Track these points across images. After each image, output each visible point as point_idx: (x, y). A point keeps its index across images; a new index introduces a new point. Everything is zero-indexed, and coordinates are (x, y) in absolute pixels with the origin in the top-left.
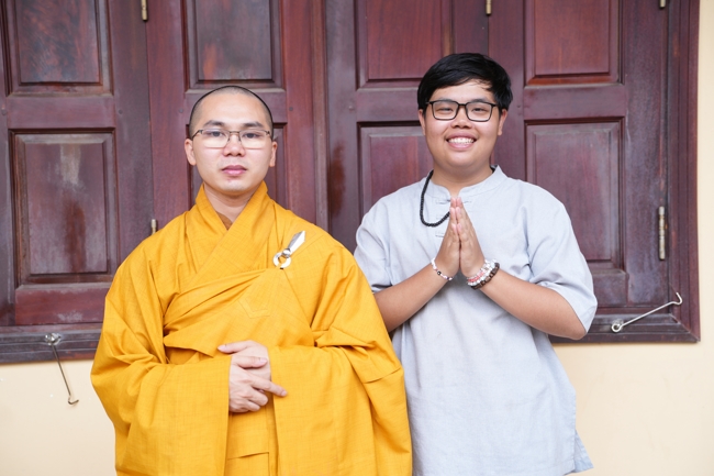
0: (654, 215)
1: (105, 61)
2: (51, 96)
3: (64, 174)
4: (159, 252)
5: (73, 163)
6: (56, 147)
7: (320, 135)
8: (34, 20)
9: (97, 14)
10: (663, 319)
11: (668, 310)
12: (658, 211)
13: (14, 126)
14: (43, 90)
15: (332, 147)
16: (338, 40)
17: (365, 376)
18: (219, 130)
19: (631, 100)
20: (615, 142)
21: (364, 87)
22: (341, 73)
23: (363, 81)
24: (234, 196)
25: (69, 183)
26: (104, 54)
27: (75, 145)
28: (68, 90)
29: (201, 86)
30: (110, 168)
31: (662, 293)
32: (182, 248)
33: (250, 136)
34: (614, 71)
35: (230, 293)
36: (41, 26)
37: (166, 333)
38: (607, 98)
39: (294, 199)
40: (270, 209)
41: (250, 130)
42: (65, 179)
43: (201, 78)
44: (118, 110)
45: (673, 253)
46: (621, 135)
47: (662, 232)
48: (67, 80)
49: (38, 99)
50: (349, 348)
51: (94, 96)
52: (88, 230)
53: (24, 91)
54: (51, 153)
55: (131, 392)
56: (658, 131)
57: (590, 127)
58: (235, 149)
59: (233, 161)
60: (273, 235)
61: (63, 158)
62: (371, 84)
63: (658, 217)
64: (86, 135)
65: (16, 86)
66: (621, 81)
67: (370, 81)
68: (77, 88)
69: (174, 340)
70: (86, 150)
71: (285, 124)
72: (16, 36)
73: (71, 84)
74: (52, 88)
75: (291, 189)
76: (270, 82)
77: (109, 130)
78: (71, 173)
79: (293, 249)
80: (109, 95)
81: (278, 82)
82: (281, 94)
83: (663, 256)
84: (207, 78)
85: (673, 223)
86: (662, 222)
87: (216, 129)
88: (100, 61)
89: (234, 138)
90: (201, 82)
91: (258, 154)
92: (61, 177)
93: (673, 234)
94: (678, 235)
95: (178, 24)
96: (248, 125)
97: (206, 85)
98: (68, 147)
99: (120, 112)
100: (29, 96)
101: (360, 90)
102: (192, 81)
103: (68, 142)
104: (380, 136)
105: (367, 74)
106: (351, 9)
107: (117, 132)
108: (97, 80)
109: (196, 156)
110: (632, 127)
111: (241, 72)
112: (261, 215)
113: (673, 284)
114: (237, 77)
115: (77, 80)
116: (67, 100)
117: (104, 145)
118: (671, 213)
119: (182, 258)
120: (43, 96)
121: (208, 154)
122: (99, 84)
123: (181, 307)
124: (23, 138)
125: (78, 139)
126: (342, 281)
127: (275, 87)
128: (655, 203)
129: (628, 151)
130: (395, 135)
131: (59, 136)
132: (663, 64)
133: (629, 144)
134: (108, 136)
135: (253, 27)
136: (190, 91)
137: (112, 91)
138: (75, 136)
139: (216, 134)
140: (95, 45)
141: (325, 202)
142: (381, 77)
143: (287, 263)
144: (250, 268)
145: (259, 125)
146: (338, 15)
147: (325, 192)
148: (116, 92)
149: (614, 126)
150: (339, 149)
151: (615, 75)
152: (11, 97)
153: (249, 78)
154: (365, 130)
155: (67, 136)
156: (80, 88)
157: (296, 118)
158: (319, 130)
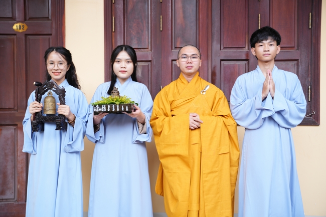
0: (307, 88)
1: (149, 42)
4: (169, 89)
5: (140, 70)
7: (210, 63)
8: (132, 31)
9: (148, 29)
10: (309, 119)
11: (311, 116)
12: (308, 87)
15: (213, 66)
16: (215, 36)
17: (227, 124)
18: (186, 56)
19: (301, 55)
20: (296, 67)
22: (216, 46)
23: (222, 48)
24: (190, 75)
26: (150, 40)
27: (141, 65)
30: (150, 72)
31: (309, 111)
32: (176, 88)
33: (194, 58)
34: (296, 46)
35: (189, 100)
36: (133, 33)
37: (171, 111)
38: (293, 54)
40: (199, 79)
41: (194, 56)
45: (313, 99)
46: (298, 65)
47: (310, 93)
48: (139, 47)
50: (222, 116)
51: (146, 52)
55: (161, 124)
56: (309, 64)
57: (289, 62)
58: (190, 61)
59: (189, 65)
60: (200, 86)
63: (308, 89)
64: (144, 63)
66: (298, 49)
67: (224, 48)
69: (173, 113)
70: (143, 66)
72: (127, 36)
77: (150, 61)
78: (139, 73)
79: (206, 89)
83: (309, 100)
85: (313, 91)
86: (309, 90)
87: (185, 56)
89: (189, 58)
90: (176, 48)
91: (196, 63)
93: (313, 94)
94: (314, 94)
95: (170, 32)
96: (193, 55)
99: (153, 56)
101: (221, 50)
102: (173, 48)
104: (227, 64)
105: (223, 46)
106: (219, 27)
107: (152, 62)
109: (179, 64)
110: (301, 62)
112: (197, 80)
113: (312, 108)
115: (142, 47)
116: (139, 53)
117: (148, 65)
118: (312, 88)
119: (176, 91)
121: (183, 63)
122: (148, 48)
123: (175, 104)
126: (220, 98)
128: (308, 85)
129: (300, 70)
130: (231, 64)
132: (310, 45)
133: (300, 67)
134: (149, 63)
135: (191, 32)
136: (173, 50)
137: (151, 50)
139: (185, 57)
140: (147, 38)
142: (228, 47)
143: (204, 93)
144: (194, 94)
145: (196, 55)
146: (215, 29)
149: (295, 62)
150: (215, 67)
151: (296, 48)
154: (222, 62)
156: (142, 50)
157: (203, 58)
158: (209, 61)
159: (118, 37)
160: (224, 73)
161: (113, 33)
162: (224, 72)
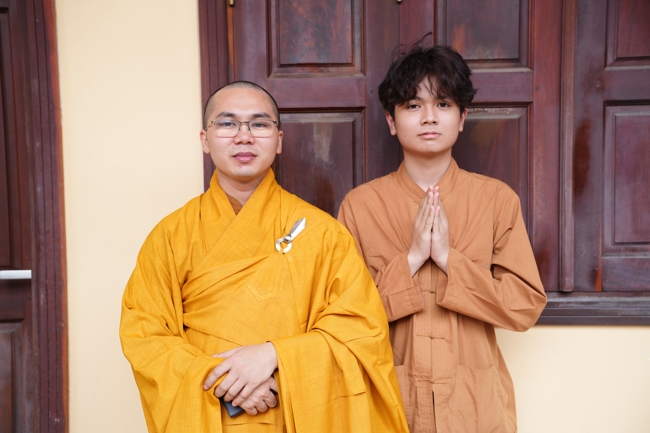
1: (357, 42)
2: (307, 76)
3: (316, 151)
5: (324, 141)
6: (310, 126)
8: (295, 4)
14: (300, 71)
16: (589, 18)
21: (611, 65)
23: (610, 59)
24: (244, 182)
25: (320, 160)
26: (357, 36)
27: (327, 124)
28: (322, 71)
32: (196, 227)
33: (259, 125)
36: (301, 10)
39: (537, 177)
41: (259, 121)
42: (316, 156)
44: (369, 89)
48: (322, 62)
49: (296, 80)
51: (347, 76)
53: (283, 72)
54: (305, 131)
58: (245, 138)
59: (243, 149)
61: (315, 136)
62: (620, 63)
64: (337, 114)
65: (275, 68)
67: (619, 60)
68: (331, 69)
70: (336, 127)
71: (530, 103)
72: (278, 20)
73: (325, 65)
74: (307, 69)
75: (534, 167)
76: (516, 62)
77: (359, 109)
78: (322, 150)
80: (360, 75)
81: (524, 61)
82: (528, 73)
88: (353, 42)
89: (245, 127)
91: (267, 142)
92: (313, 154)
96: (258, 116)
98: (320, 126)
99: (371, 92)
100: (287, 77)
101: (608, 69)
103: (321, 121)
104: (625, 115)
105: (615, 52)
107: (367, 111)
108: (350, 61)
109: (209, 145)
111: (488, 52)
112: (269, 200)
114: (484, 57)
115: (331, 61)
116: (320, 81)
117: (354, 123)
120: (300, 77)
121: (220, 142)
122: (351, 64)
125: (329, 118)
127: (521, 66)
130: (641, 114)
131: (312, 115)
134: (357, 115)
137: (363, 71)
138: (327, 115)
140: (349, 27)
141: (571, 181)
142: (630, 56)
145: (267, 116)
147: (571, 171)
148: (368, 73)
150: (584, 128)
152: (271, 78)
153: (496, 57)
154: (611, 110)
155: (319, 115)
156: (332, 69)
157: (542, 97)
158: (567, 109)
159: (248, 25)
160: (616, 148)
161: (230, 10)
162: (616, 144)
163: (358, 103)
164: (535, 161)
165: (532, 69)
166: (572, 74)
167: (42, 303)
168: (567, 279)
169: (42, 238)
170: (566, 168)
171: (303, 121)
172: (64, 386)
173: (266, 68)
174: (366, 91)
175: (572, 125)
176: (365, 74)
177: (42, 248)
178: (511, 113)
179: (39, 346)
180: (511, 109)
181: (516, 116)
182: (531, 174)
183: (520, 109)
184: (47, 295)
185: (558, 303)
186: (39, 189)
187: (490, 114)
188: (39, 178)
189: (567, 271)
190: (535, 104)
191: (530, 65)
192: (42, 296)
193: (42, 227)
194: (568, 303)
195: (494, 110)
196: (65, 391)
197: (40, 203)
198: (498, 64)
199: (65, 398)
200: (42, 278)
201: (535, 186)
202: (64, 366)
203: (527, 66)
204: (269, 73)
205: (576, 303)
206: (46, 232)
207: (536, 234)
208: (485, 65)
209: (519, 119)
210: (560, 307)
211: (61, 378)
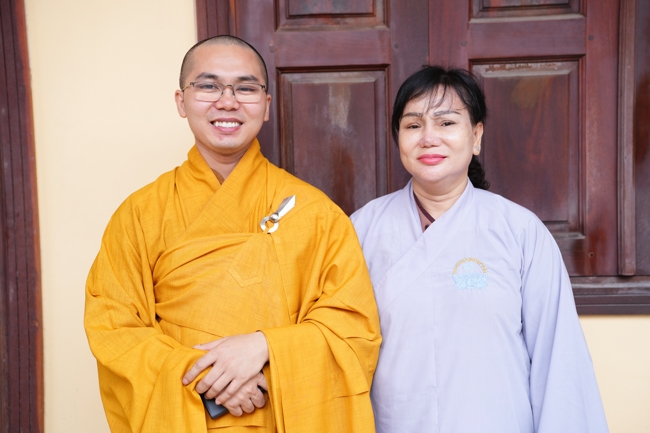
2: (322, 29)
3: (332, 117)
5: (342, 105)
6: (325, 87)
13: (282, 64)
14: (312, 22)
25: (337, 128)
27: (345, 84)
28: (338, 23)
29: (485, 14)
33: (244, 89)
42: (333, 123)
43: (486, 5)
44: (393, 43)
48: (338, 12)
49: (308, 33)
51: (368, 29)
52: (357, 179)
53: (292, 24)
54: (319, 94)
58: (228, 104)
61: (331, 99)
64: (356, 73)
65: (283, 20)
68: (348, 20)
70: (356, 89)
71: (582, 56)
73: (342, 15)
74: (321, 21)
75: (587, 131)
76: (566, 7)
77: (383, 67)
78: (339, 115)
80: (383, 27)
81: (575, 7)
82: (579, 20)
84: (493, 5)
89: (228, 91)
90: (486, 9)
92: (329, 121)
97: (491, 13)
98: (337, 87)
99: (396, 47)
100: (298, 30)
102: (475, 9)
103: (338, 82)
107: (392, 69)
108: (370, 10)
114: (528, 2)
115: (349, 11)
116: (337, 34)
117: (375, 84)
120: (313, 29)
122: (372, 15)
124: (289, 77)
125: (347, 77)
127: (571, 12)
131: (327, 75)
134: (380, 74)
136: (473, 21)
137: (386, 22)
138: (344, 74)
141: (631, 147)
147: (631, 135)
148: (392, 24)
152: (279, 32)
153: (542, 3)
155: (336, 74)
156: (350, 20)
157: (597, 49)
158: (627, 62)
163: (380, 61)
164: (588, 124)
165: (585, 15)
166: (633, 20)
167: (11, 299)
168: (627, 261)
169: (10, 222)
170: (625, 130)
171: (317, 82)
172: (39, 397)
173: (273, 20)
174: (390, 45)
175: (632, 80)
176: (388, 26)
177: (11, 234)
178: (560, 69)
179: (8, 351)
180: (559, 64)
181: (565, 72)
182: (583, 139)
183: (570, 64)
184: (17, 290)
185: (617, 289)
186: (6, 164)
187: (535, 70)
188: (6, 151)
189: (628, 251)
190: (587, 56)
191: (582, 11)
192: (12, 291)
193: (10, 209)
194: (629, 289)
195: (539, 65)
196: (39, 403)
197: (8, 181)
198: (544, 11)
199: (40, 411)
200: (11, 269)
201: (588, 154)
202: (39, 373)
203: (579, 12)
204: (276, 26)
205: (639, 289)
206: (16, 215)
207: (590, 209)
208: (529, 12)
209: (569, 75)
210: (620, 294)
211: (35, 387)
